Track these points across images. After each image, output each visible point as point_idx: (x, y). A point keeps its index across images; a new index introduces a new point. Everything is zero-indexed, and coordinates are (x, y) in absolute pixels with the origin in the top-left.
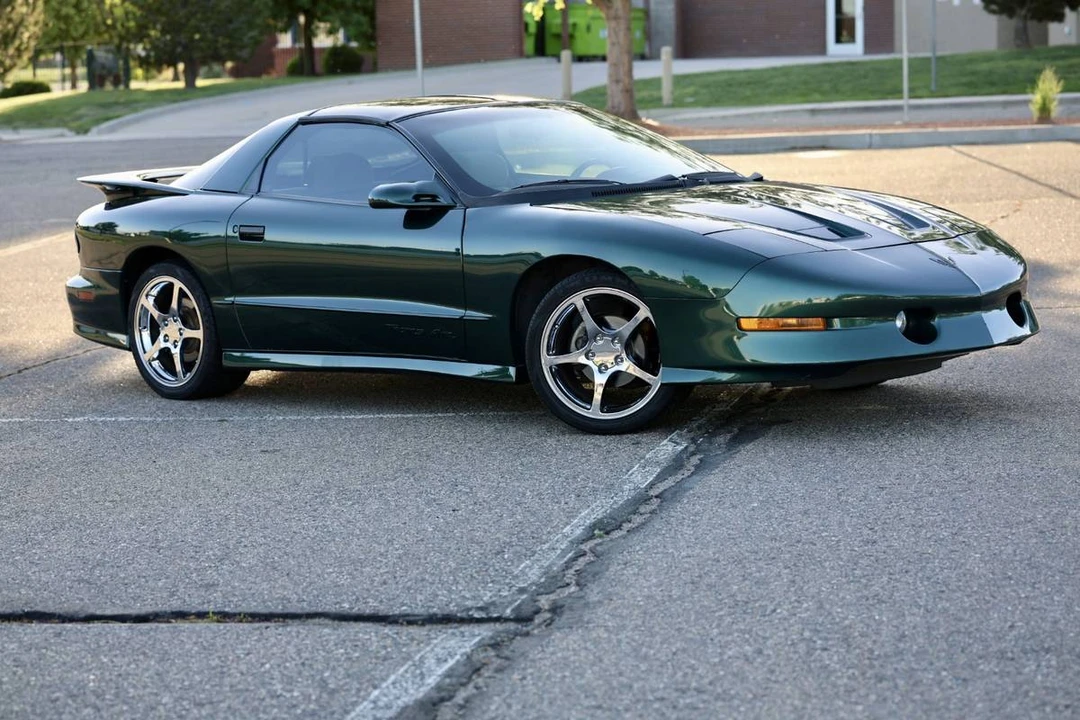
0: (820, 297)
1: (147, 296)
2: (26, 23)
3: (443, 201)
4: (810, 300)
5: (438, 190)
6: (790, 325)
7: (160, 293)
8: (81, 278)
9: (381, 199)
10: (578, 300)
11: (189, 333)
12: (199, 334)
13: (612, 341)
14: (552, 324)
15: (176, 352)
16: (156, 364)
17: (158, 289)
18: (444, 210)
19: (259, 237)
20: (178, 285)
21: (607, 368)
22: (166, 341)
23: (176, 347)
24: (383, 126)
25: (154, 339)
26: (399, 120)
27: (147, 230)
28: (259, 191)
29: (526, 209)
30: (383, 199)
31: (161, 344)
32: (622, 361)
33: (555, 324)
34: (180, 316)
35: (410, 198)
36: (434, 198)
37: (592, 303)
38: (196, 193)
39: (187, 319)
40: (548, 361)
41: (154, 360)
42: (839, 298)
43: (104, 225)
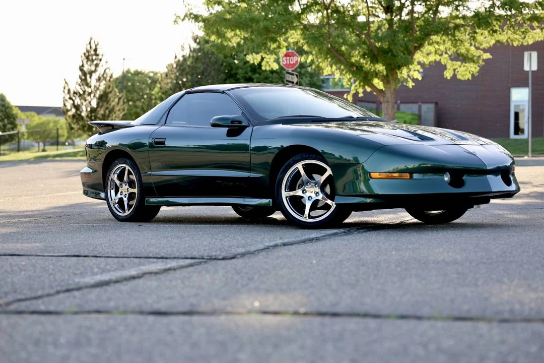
0: (411, 165)
1: (114, 173)
2: (115, 110)
3: (244, 124)
4: (406, 166)
5: (242, 119)
6: (395, 177)
7: (120, 172)
8: (87, 168)
9: (216, 122)
10: (299, 166)
11: (131, 190)
12: (136, 191)
13: (315, 185)
14: (287, 177)
15: (125, 200)
16: (116, 205)
17: (120, 170)
18: (244, 128)
19: (163, 143)
20: (127, 167)
21: (312, 198)
22: (121, 195)
23: (125, 197)
24: (221, 93)
25: (116, 194)
26: (228, 90)
27: (118, 144)
28: (165, 123)
29: (280, 126)
30: (217, 123)
31: (119, 196)
32: (319, 195)
33: (289, 177)
34: (128, 182)
35: (229, 122)
36: (240, 122)
37: (306, 167)
38: (139, 126)
39: (131, 184)
40: (285, 194)
41: (116, 204)
42: (420, 165)
43: (99, 142)
